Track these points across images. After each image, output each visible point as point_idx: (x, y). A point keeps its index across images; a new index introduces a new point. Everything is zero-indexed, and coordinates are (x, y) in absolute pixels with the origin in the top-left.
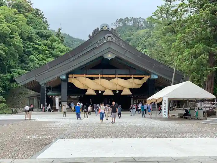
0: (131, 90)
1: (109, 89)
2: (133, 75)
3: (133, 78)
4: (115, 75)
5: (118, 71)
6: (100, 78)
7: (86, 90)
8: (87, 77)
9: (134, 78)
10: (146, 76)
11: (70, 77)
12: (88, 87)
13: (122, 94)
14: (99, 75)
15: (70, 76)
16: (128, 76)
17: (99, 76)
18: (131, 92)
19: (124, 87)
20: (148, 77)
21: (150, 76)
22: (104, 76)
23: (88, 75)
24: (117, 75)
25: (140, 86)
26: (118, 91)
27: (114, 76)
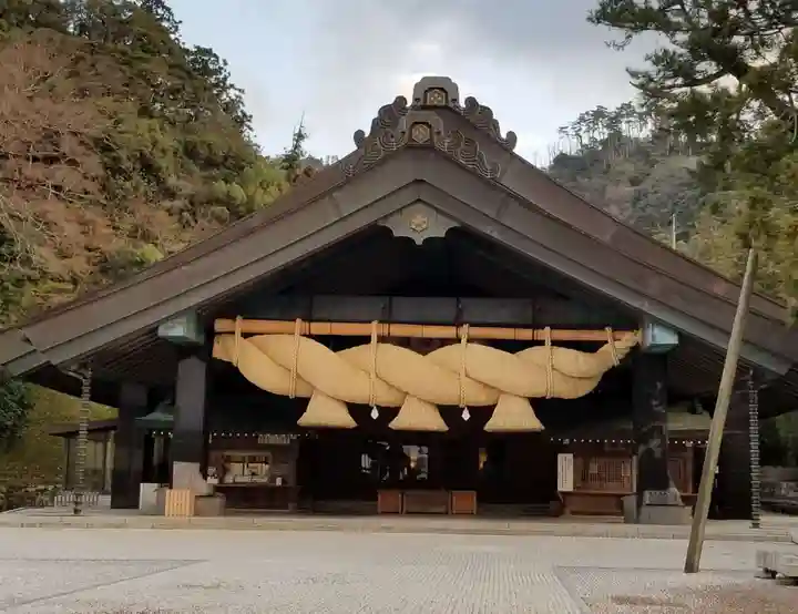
0: (539, 405)
1: (424, 401)
2: (547, 329)
3: (548, 343)
4: (458, 324)
5: (475, 308)
6: (374, 339)
7: (302, 404)
8: (310, 336)
9: (555, 343)
10: (618, 334)
11: (220, 333)
12: (314, 388)
13: (490, 426)
14: (375, 323)
15: (220, 325)
16: (526, 334)
17: (374, 329)
18: (538, 415)
19: (502, 392)
20: (627, 340)
21: (640, 332)
22: (398, 330)
23: (313, 325)
24: (466, 326)
25: (585, 389)
26: (472, 409)
27: (449, 332)
